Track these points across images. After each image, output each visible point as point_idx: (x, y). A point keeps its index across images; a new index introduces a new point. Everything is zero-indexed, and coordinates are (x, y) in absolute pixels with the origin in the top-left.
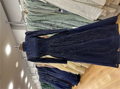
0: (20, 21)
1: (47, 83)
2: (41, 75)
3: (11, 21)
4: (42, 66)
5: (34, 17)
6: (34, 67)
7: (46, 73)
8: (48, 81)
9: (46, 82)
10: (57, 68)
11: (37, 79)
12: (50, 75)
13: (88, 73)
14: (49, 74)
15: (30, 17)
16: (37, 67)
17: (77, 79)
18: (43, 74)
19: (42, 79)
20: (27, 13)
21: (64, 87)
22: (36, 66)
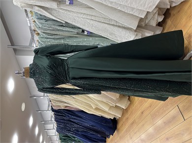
0: (28, 45)
1: (69, 134)
2: (60, 122)
3: (15, 45)
4: (60, 108)
5: (48, 40)
6: (48, 110)
7: (68, 118)
8: (70, 131)
9: (67, 134)
10: (83, 111)
11: (53, 129)
12: (73, 122)
13: (127, 116)
14: (72, 120)
15: (43, 40)
16: (53, 110)
17: (112, 125)
18: (62, 121)
19: (62, 128)
20: (38, 34)
21: (95, 139)
22: (52, 108)
